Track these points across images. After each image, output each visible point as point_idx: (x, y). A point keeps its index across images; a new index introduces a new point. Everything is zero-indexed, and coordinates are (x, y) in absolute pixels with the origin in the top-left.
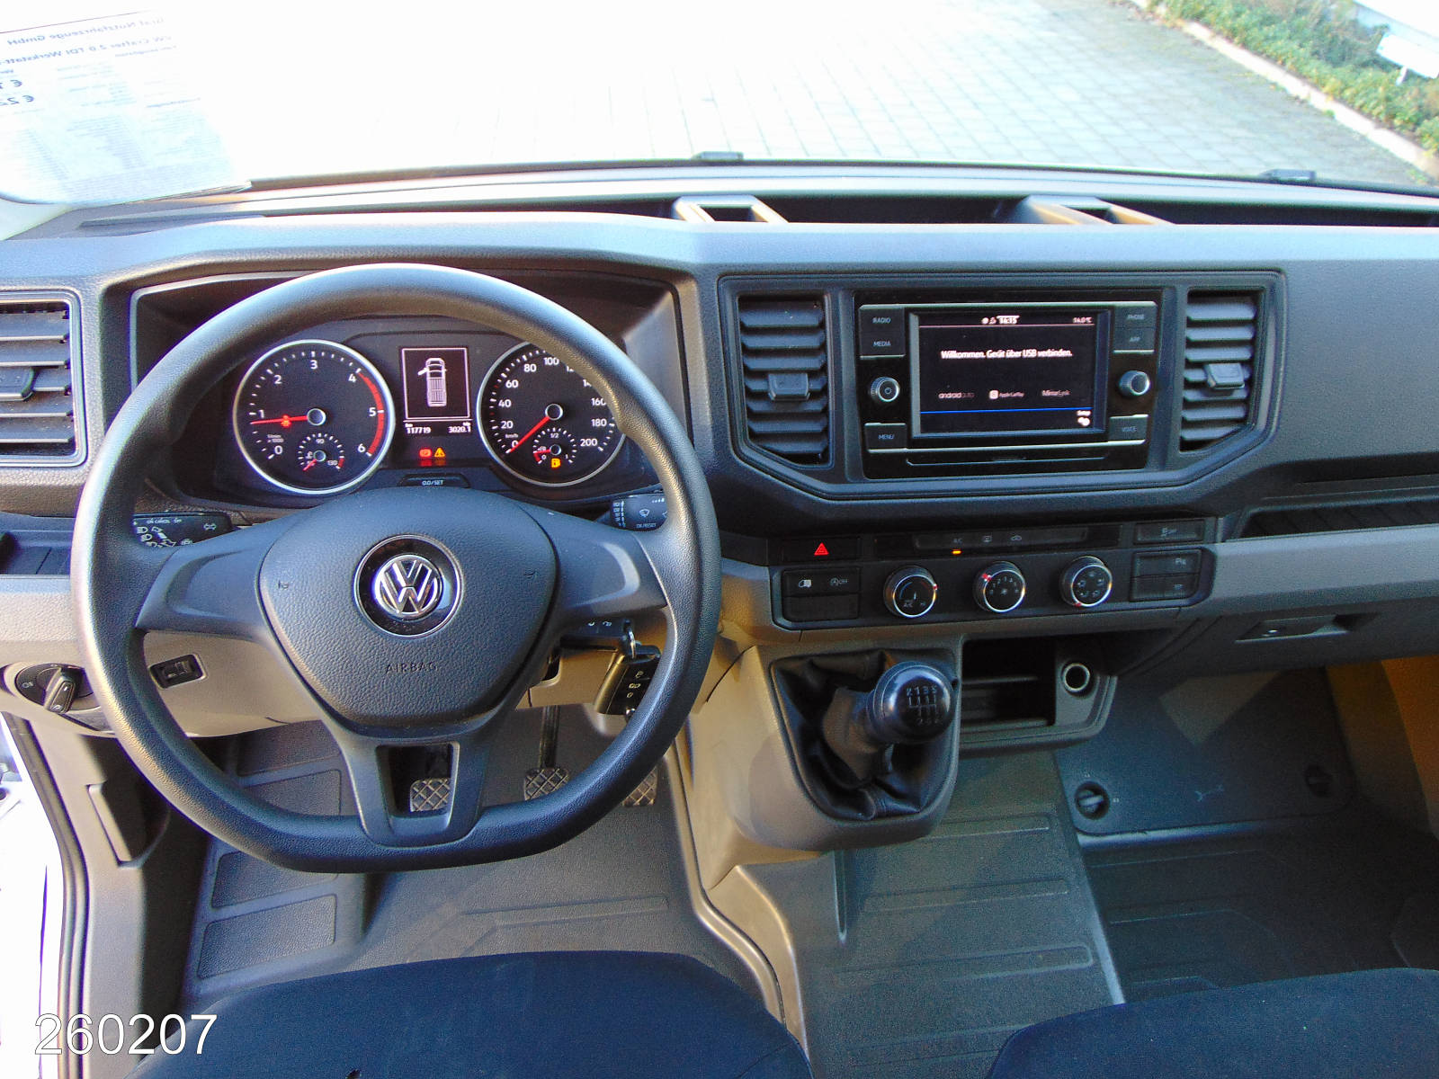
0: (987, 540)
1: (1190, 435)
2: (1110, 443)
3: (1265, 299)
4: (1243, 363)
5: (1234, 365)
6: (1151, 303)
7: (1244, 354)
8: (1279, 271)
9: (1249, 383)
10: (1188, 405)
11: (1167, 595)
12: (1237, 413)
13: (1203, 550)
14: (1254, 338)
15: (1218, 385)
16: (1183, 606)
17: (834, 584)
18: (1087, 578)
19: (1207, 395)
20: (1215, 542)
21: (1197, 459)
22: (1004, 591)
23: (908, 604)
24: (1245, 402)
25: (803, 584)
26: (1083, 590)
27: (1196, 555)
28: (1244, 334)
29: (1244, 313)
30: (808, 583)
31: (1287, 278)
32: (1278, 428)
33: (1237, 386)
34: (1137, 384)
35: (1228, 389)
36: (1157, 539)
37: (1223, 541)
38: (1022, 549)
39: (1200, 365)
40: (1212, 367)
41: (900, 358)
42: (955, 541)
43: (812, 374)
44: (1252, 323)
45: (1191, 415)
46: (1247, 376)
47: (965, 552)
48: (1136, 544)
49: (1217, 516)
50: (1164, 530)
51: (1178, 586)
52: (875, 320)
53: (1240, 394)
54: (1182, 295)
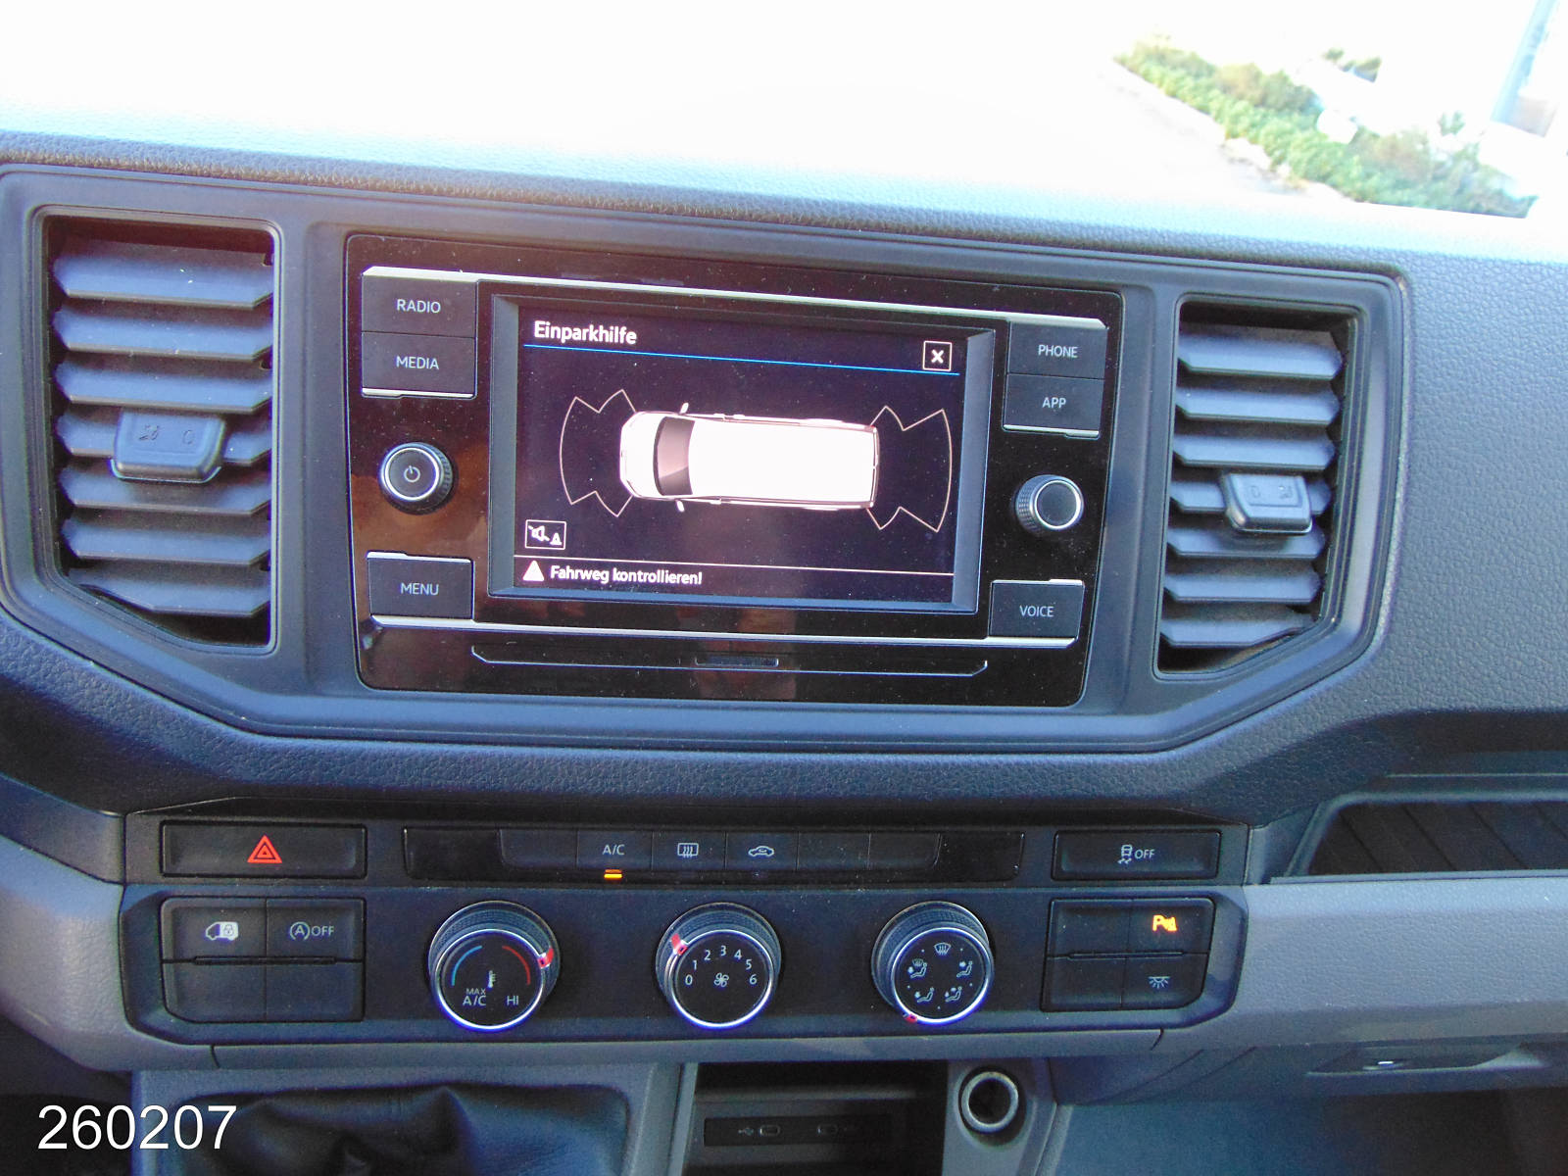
0: (688, 851)
1: (1185, 633)
2: (990, 641)
3: (1361, 330)
4: (1310, 477)
5: (1288, 481)
6: (1095, 323)
7: (1313, 457)
8: (1390, 273)
9: (1324, 522)
10: (1178, 563)
11: (1130, 1000)
12: (1298, 590)
13: (1216, 899)
14: (1337, 420)
15: (1250, 523)
16: (1173, 1026)
17: (300, 936)
18: (931, 957)
19: (1225, 544)
20: (1243, 882)
21: (1205, 690)
22: (721, 980)
23: (475, 997)
24: (1316, 566)
25: (216, 931)
26: (922, 985)
27: (1200, 908)
28: (1315, 411)
29: (1317, 365)
30: (229, 930)
31: (1408, 285)
32: (1389, 630)
33: (1291, 529)
34: (1053, 505)
35: (1279, 532)
36: (1108, 869)
37: (1265, 881)
38: (778, 878)
39: (1210, 474)
40: (1239, 482)
41: (463, 402)
42: (607, 849)
43: (237, 423)
44: (1336, 386)
45: (1186, 589)
46: (1319, 507)
47: (632, 878)
48: (1059, 877)
49: (1251, 824)
50: (1126, 850)
51: (1159, 981)
52: (401, 304)
53: (1304, 547)
54: (1169, 308)
